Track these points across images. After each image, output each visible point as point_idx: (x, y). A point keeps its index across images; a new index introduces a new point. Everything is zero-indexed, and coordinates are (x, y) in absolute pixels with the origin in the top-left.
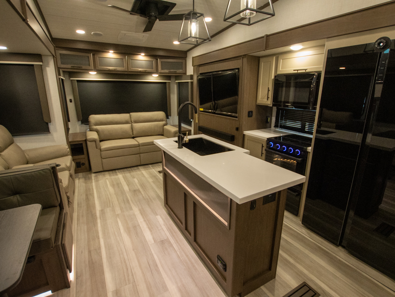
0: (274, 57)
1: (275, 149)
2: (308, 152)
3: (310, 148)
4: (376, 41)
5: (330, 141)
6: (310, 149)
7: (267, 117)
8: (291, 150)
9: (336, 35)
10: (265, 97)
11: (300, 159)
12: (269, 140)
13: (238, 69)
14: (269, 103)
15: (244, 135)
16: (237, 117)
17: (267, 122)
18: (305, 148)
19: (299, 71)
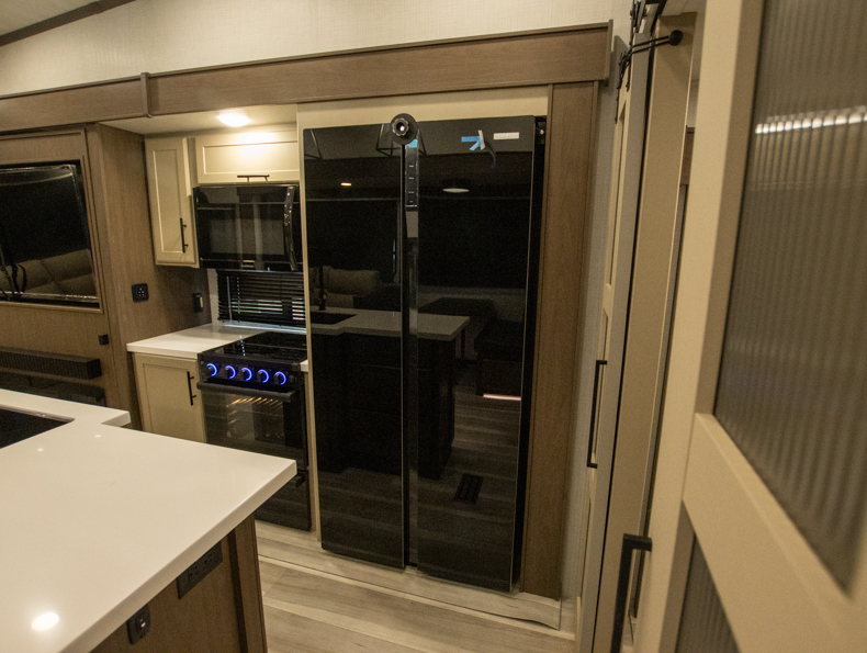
0: (185, 140)
1: (224, 380)
2: (303, 373)
3: (306, 363)
4: (393, 121)
5: (347, 338)
6: (306, 365)
7: (195, 295)
8: (263, 376)
9: (316, 98)
10: (175, 243)
11: (289, 394)
12: (204, 357)
13: (77, 163)
14: (190, 258)
15: (130, 354)
16: (96, 305)
17: (197, 309)
18: (295, 364)
19: (252, 180)
